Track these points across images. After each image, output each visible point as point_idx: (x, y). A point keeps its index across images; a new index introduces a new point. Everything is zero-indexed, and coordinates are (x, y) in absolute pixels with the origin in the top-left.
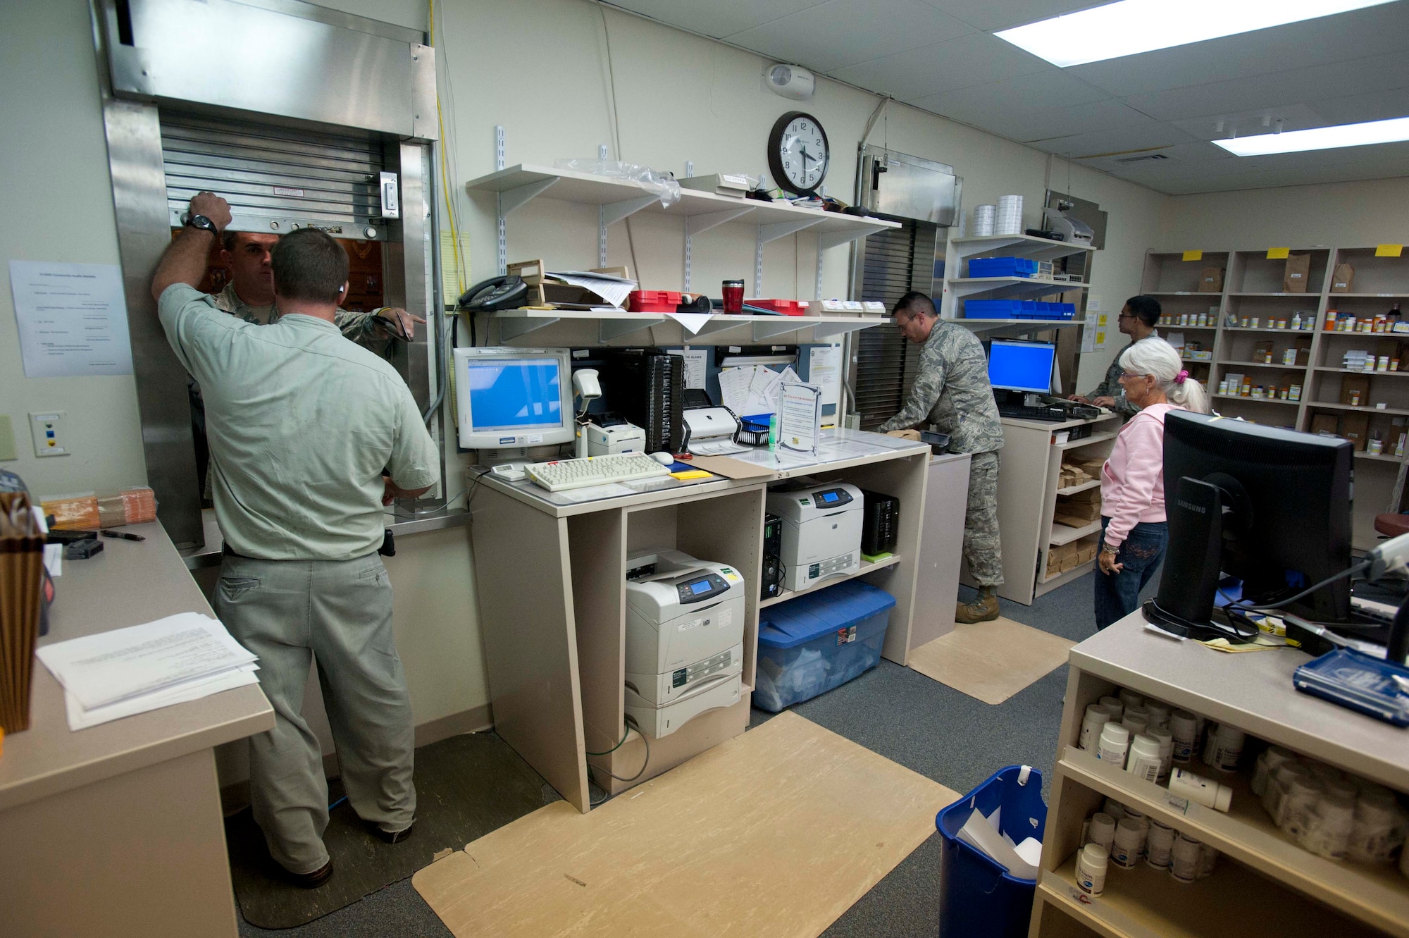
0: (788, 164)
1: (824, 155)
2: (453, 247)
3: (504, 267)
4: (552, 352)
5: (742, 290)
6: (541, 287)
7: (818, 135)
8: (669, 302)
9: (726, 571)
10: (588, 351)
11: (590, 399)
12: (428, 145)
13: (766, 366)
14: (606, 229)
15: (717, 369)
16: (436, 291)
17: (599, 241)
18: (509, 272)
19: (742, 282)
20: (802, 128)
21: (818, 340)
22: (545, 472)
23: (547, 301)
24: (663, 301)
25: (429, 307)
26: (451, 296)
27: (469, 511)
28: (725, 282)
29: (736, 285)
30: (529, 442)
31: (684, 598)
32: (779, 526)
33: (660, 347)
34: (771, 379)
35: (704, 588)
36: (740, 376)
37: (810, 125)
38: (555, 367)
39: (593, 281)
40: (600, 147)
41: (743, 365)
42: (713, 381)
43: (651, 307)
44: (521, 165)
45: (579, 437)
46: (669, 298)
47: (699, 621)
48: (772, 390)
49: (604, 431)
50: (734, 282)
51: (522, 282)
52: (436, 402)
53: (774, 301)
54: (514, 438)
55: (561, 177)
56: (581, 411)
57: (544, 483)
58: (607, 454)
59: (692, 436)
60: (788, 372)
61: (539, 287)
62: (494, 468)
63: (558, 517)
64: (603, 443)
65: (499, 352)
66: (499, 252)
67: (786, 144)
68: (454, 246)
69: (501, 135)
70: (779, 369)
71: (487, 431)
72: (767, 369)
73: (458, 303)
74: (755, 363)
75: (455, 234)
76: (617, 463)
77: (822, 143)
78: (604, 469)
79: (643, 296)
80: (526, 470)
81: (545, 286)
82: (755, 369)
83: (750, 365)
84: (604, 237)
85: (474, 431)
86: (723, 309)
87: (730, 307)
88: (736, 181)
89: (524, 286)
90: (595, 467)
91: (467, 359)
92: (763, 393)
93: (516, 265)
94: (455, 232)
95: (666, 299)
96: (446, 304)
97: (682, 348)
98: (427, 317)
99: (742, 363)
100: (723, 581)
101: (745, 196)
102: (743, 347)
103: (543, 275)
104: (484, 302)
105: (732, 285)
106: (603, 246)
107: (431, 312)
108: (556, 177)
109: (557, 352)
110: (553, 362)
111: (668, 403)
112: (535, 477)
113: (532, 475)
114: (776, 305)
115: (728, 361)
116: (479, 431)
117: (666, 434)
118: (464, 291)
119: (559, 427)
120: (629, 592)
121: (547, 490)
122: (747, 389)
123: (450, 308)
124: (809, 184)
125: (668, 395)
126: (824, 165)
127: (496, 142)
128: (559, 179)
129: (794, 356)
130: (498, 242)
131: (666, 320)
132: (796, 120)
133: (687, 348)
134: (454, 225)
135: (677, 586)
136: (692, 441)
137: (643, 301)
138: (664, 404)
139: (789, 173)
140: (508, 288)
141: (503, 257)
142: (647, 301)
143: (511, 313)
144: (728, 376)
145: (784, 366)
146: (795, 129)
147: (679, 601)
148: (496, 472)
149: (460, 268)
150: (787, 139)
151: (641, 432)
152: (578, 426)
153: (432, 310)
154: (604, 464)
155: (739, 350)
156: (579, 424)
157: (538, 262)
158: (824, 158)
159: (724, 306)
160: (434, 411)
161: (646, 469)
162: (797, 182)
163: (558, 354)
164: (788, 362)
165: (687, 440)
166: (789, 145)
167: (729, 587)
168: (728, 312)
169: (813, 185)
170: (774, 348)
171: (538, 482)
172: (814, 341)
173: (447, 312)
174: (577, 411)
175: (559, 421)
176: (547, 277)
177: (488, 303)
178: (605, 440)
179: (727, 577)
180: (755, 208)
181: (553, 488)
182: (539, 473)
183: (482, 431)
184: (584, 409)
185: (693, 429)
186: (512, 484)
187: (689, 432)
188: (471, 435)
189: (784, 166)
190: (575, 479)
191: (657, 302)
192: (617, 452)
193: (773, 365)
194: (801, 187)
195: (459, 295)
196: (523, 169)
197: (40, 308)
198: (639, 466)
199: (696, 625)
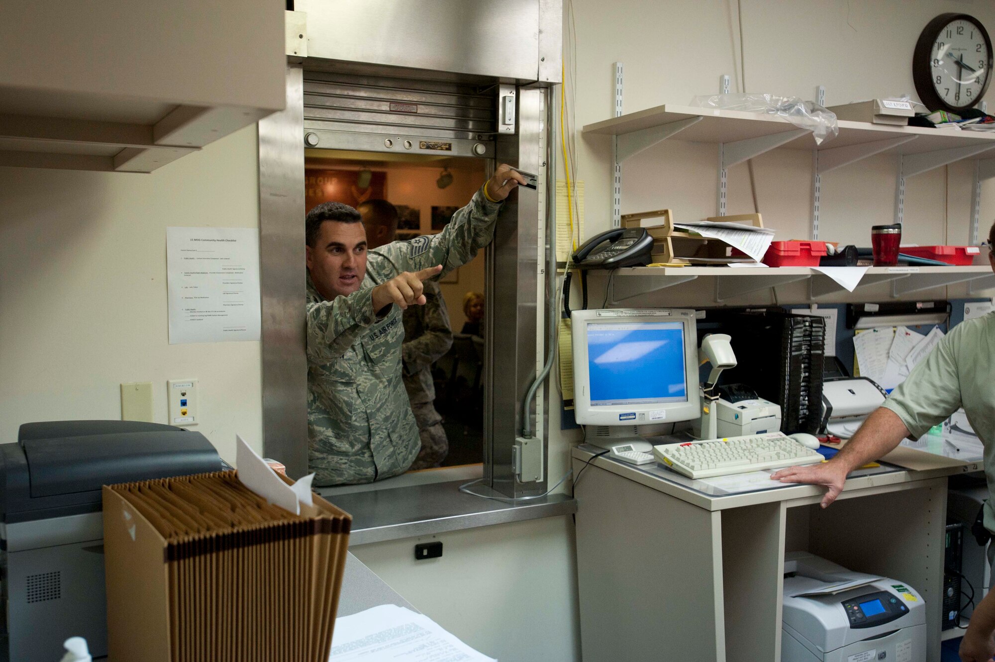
0: (939, 78)
1: (985, 62)
2: (566, 198)
3: (618, 218)
4: (676, 313)
5: (898, 236)
6: (669, 240)
7: (979, 39)
8: (813, 254)
9: (900, 589)
10: (704, 312)
11: (722, 369)
12: (548, 88)
13: (908, 327)
14: (726, 171)
15: (850, 332)
16: (548, 246)
17: (719, 185)
18: (623, 224)
19: (898, 226)
20: (959, 33)
21: (973, 294)
22: (680, 455)
23: (676, 256)
24: (806, 252)
25: (541, 266)
26: (563, 252)
27: (573, 497)
28: (875, 228)
29: (891, 231)
30: (651, 419)
31: (855, 620)
32: (959, 534)
33: (784, 305)
34: (914, 345)
35: (877, 608)
36: (877, 340)
37: (968, 27)
38: (680, 331)
39: (726, 232)
40: (722, 78)
41: (879, 327)
42: (847, 347)
43: (791, 260)
44: (663, 106)
45: (706, 414)
46: (812, 249)
47: (873, 654)
48: (916, 358)
49: (735, 406)
50: (888, 227)
51: (647, 235)
52: (542, 373)
53: (934, 248)
54: (635, 414)
55: (705, 116)
56: (709, 382)
57: (684, 469)
58: (740, 435)
59: (833, 414)
60: (935, 335)
61: (666, 240)
62: (614, 448)
63: (712, 510)
64: (735, 421)
65: (620, 314)
66: (613, 201)
67: (937, 54)
68: (568, 196)
69: (620, 72)
70: (924, 330)
71: (606, 405)
72: (909, 331)
73: (572, 260)
74: (894, 324)
75: (571, 185)
76: (758, 446)
77: (984, 49)
78: (746, 453)
79: (782, 248)
80: (654, 453)
81: (674, 239)
82: (895, 332)
83: (888, 327)
84: (724, 180)
85: (592, 405)
86: (873, 260)
87: (883, 257)
88: (899, 107)
89: (649, 239)
90: (734, 450)
91: (586, 323)
92: (905, 361)
93: (633, 215)
94: (570, 180)
95: (809, 251)
96: (557, 261)
97: (809, 307)
98: (538, 275)
99: (878, 325)
100: (899, 603)
101: (907, 124)
102: (881, 305)
103: (672, 227)
104: (607, 259)
105: (885, 231)
106: (723, 190)
107: (542, 271)
108: (699, 116)
109: (682, 314)
110: (677, 326)
111: (807, 374)
112: (668, 461)
113: (665, 457)
114: (937, 253)
115: (863, 322)
116: (597, 405)
117: (803, 411)
118: (576, 247)
119: (684, 401)
120: (785, 609)
121: (689, 477)
122: (885, 356)
123: (562, 265)
124: (964, 101)
125: (806, 365)
126: (985, 75)
127: (614, 81)
128: (701, 118)
129: (944, 315)
130: (612, 191)
131: (813, 276)
132: (950, 24)
133: (815, 306)
134: (570, 174)
135: (843, 603)
136: (832, 420)
137: (782, 254)
138: (803, 375)
139: (941, 90)
140: (632, 243)
141: (616, 207)
142: (786, 254)
143: (639, 271)
144: (862, 340)
145: (930, 327)
146: (949, 35)
147: (848, 624)
148: (616, 453)
149: (574, 222)
150: (939, 49)
151: (776, 409)
152: (705, 400)
153: (543, 268)
154: (744, 447)
155: (876, 308)
156: (706, 398)
157: (666, 212)
158: (985, 67)
159: (874, 257)
160: (540, 384)
161: (796, 454)
162: (950, 100)
163: (683, 317)
164: (937, 322)
165: (826, 418)
166: (940, 54)
167: (907, 611)
168: (878, 264)
169: (970, 101)
170: (919, 305)
171: (674, 467)
172: (968, 294)
173: (559, 270)
174: (704, 383)
175: (684, 395)
176: (676, 229)
177: (611, 260)
178: (737, 417)
179: (904, 597)
180: (917, 137)
181: (695, 474)
182: (673, 456)
183: (600, 405)
184: (714, 379)
185: (834, 405)
186: (639, 467)
187: (830, 409)
188: (590, 410)
189: (935, 80)
190: (717, 465)
191: (798, 254)
192: (750, 433)
193: (917, 326)
194: (953, 105)
195: (571, 252)
196: (667, 110)
197: (187, 274)
198: (784, 450)
199: (869, 658)
